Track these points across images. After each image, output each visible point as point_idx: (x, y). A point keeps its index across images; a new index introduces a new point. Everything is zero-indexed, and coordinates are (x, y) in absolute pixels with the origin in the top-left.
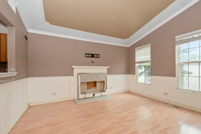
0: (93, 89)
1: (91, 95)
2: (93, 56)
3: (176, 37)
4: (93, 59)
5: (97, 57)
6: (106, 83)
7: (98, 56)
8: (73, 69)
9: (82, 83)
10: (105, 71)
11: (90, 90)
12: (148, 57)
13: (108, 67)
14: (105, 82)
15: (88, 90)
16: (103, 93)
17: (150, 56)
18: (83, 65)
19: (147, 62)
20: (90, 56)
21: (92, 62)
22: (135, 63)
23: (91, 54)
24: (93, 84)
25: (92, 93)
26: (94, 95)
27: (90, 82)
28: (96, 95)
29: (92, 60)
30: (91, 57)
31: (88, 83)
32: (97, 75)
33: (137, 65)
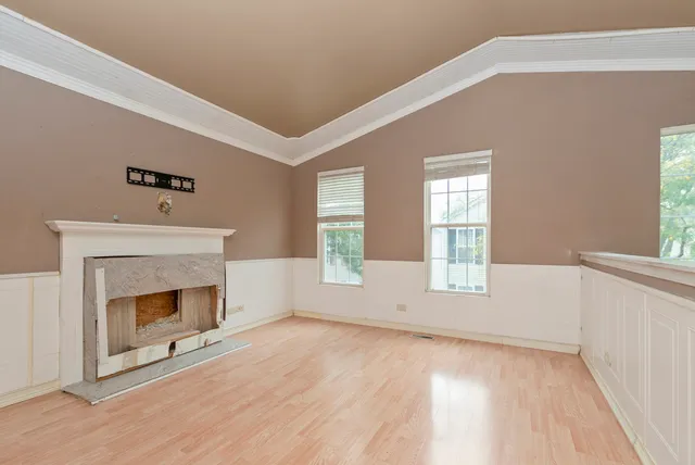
0: (164, 324)
1: (161, 351)
2: (163, 181)
3: (426, 160)
4: (166, 196)
5: (181, 189)
6: (221, 295)
7: (187, 185)
8: (58, 234)
9: (112, 303)
10: (217, 246)
11: (151, 328)
12: (356, 205)
13: (229, 232)
14: (221, 288)
15: (142, 330)
16: (211, 335)
17: (363, 203)
18: (117, 221)
19: (353, 218)
20: (150, 179)
21: (162, 206)
22: (315, 220)
23: (157, 175)
24: (160, 302)
25: (165, 338)
26: (173, 346)
27: (147, 296)
28: (181, 346)
29: (161, 200)
30: (157, 185)
31: (141, 300)
32: (186, 262)
33: (321, 226)
